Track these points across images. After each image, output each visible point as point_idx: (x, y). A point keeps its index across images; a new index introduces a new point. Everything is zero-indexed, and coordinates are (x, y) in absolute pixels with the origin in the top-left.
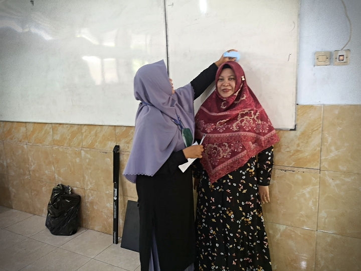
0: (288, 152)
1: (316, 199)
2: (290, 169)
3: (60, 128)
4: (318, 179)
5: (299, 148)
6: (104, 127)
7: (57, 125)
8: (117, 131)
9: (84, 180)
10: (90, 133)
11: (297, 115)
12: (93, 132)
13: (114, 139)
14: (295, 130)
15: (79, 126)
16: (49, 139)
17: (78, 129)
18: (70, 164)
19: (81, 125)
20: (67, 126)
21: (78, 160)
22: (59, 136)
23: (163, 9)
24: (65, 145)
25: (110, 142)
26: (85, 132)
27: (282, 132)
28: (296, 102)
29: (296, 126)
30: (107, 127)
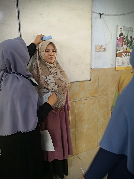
0: (88, 91)
1: (97, 108)
2: (88, 98)
4: (98, 100)
11: (91, 73)
14: (91, 80)
27: (85, 82)
28: (91, 67)
29: (91, 78)
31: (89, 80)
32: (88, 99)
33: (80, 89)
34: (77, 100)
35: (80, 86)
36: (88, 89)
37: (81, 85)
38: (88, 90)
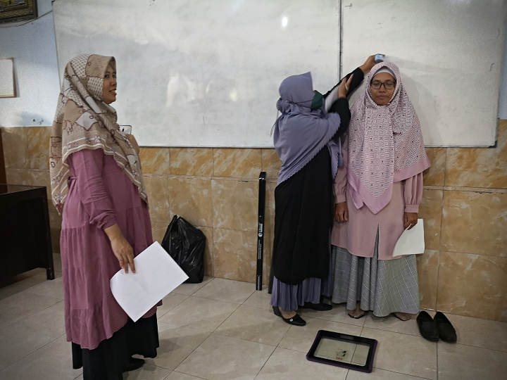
0: (485, 171)
2: (486, 190)
3: (182, 153)
5: (498, 167)
6: (246, 150)
7: (178, 150)
8: (263, 155)
9: (212, 217)
10: (225, 158)
11: (498, 130)
12: (230, 157)
13: (260, 164)
14: (495, 147)
15: (211, 149)
16: (165, 167)
17: (209, 153)
18: (193, 197)
19: (213, 148)
20: (192, 150)
22: (179, 162)
23: (338, 11)
24: (188, 174)
25: (253, 169)
26: (219, 157)
27: (478, 149)
28: (498, 116)
29: (496, 142)
30: (250, 150)
31: (491, 147)
32: (483, 190)
33: (460, 166)
34: (450, 188)
35: (460, 158)
36: (485, 166)
37: (465, 156)
38: (485, 169)
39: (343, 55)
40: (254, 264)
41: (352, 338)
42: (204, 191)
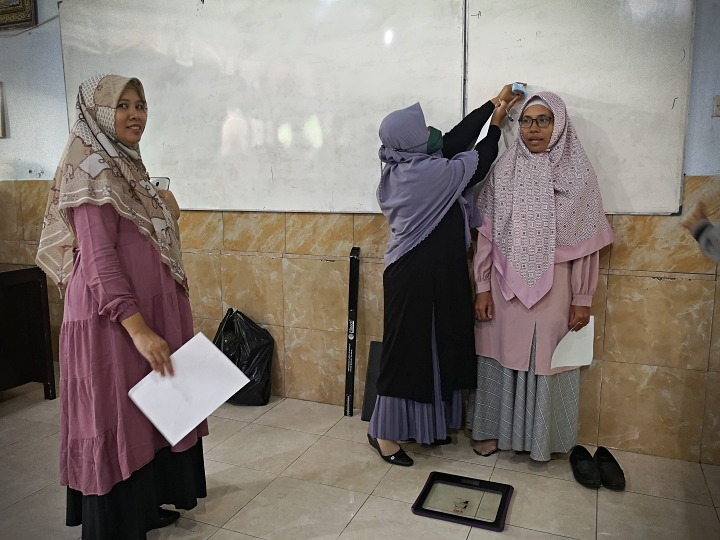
0: (666, 248)
1: (708, 321)
2: (667, 275)
3: (241, 220)
4: (714, 290)
5: (684, 243)
6: (332, 216)
7: (235, 215)
8: (356, 223)
9: (283, 311)
10: (302, 227)
11: (683, 191)
12: (308, 226)
13: (351, 236)
14: (679, 214)
15: (282, 215)
16: (216, 239)
17: (279, 220)
18: (257, 282)
19: (285, 213)
20: (255, 215)
21: (274, 276)
22: (237, 233)
23: (462, 21)
24: (250, 249)
25: (341, 243)
26: (293, 225)
27: (657, 218)
28: (683, 171)
29: (681, 208)
30: (338, 216)
31: (673, 214)
33: (632, 240)
34: (617, 273)
35: (632, 229)
36: (667, 241)
38: (666, 245)
39: (468, 83)
40: (342, 379)
41: (477, 484)
42: (272, 275)
